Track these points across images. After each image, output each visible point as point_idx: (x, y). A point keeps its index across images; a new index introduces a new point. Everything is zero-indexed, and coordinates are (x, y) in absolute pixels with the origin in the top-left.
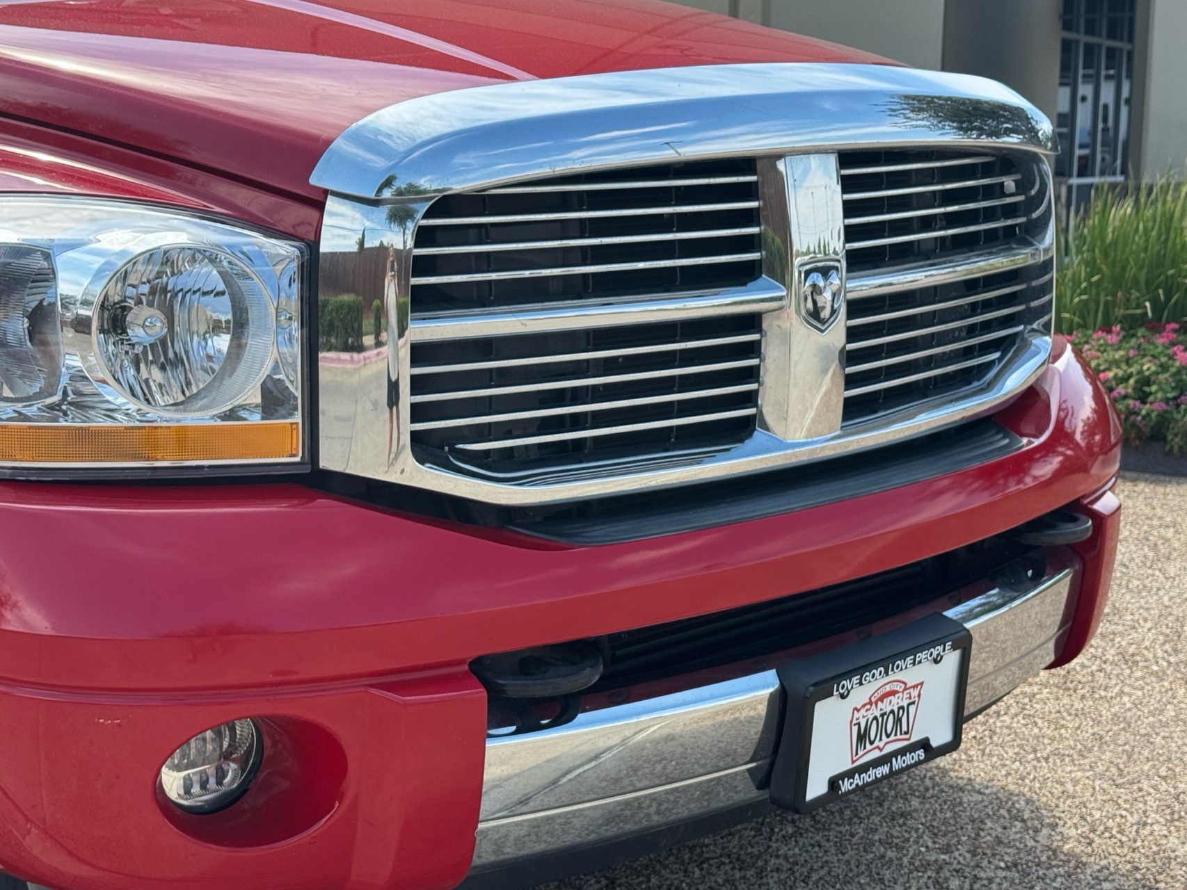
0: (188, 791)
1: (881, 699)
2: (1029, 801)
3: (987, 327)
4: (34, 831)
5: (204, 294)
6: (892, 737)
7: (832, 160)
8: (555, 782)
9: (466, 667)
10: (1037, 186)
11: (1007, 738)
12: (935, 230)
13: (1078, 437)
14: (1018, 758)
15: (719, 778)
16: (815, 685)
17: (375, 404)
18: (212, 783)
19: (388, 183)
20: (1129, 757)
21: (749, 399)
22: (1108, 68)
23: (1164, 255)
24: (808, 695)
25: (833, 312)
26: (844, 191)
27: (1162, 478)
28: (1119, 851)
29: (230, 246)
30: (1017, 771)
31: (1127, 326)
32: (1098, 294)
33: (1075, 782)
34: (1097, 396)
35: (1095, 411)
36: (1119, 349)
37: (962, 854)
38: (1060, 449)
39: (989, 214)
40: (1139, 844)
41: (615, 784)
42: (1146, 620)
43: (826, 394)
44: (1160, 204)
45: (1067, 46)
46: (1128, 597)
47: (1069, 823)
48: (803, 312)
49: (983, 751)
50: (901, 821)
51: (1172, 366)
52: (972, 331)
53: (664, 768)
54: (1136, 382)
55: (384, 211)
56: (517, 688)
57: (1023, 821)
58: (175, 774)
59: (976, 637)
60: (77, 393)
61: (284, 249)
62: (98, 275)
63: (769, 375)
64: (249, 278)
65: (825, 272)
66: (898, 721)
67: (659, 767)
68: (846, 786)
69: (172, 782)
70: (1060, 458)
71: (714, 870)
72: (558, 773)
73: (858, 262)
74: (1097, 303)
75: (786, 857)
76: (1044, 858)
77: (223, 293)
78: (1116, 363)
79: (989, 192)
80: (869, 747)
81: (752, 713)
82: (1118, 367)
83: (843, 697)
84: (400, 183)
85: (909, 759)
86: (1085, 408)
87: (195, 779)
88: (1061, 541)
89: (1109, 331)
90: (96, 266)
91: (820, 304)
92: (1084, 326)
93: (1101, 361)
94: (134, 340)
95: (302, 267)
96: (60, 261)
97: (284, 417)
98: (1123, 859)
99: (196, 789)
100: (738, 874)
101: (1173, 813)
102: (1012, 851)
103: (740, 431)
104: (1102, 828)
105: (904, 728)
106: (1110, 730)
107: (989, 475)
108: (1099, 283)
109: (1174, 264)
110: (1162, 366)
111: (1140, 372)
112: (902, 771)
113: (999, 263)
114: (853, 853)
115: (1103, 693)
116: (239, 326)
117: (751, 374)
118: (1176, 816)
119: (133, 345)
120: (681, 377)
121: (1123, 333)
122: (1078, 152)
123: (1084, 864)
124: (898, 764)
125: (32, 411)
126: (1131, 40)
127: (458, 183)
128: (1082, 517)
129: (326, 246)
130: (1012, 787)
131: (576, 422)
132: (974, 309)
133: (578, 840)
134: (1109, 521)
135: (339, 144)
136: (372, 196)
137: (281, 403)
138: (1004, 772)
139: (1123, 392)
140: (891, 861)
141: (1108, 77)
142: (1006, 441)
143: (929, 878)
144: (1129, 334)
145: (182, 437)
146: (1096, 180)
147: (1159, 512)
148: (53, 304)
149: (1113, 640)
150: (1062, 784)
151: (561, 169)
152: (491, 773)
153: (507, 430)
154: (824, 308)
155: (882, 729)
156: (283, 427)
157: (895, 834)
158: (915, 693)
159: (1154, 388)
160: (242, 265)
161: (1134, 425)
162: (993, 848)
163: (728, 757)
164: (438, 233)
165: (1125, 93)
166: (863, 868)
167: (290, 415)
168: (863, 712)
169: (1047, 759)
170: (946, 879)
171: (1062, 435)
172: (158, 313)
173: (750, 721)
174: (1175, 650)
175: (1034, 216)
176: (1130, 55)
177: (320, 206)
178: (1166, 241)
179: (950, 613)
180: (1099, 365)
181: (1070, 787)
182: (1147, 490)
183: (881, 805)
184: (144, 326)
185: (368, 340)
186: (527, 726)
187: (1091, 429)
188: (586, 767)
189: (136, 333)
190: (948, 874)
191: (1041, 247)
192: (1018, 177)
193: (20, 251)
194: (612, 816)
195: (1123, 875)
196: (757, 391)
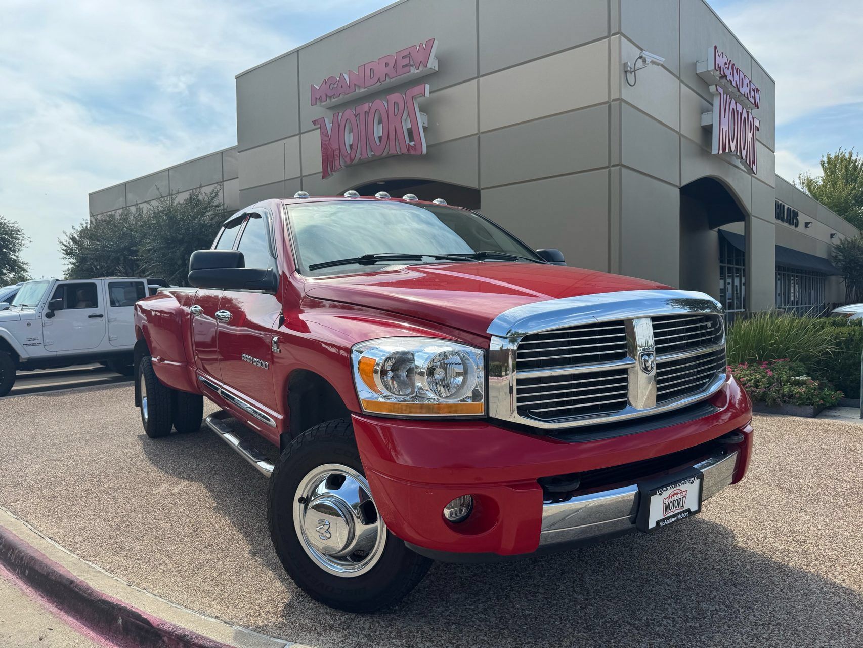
0: (451, 516)
1: (673, 495)
2: (724, 528)
3: (704, 371)
4: (406, 524)
5: (456, 364)
6: (677, 508)
7: (649, 320)
8: (564, 519)
9: (536, 481)
10: (718, 325)
11: (715, 505)
12: (685, 340)
13: (737, 405)
14: (720, 512)
15: (618, 520)
16: (650, 490)
17: (506, 393)
18: (458, 514)
19: (509, 332)
20: (760, 513)
21: (625, 395)
22: (736, 274)
23: (761, 338)
24: (648, 493)
25: (652, 368)
26: (654, 329)
27: (765, 414)
28: (757, 547)
29: (463, 351)
30: (719, 517)
31: (749, 363)
32: (739, 352)
33: (740, 522)
34: (742, 391)
35: (741, 396)
36: (748, 370)
37: (701, 546)
38: (731, 410)
39: (703, 335)
40: (764, 544)
41: (583, 520)
42: (763, 464)
43: (650, 390)
44: (759, 322)
45: (722, 268)
46: (756, 456)
47: (739, 536)
48: (642, 368)
49: (707, 509)
50: (679, 533)
51: (767, 376)
52: (698, 372)
53: (600, 515)
54: (754, 381)
55: (508, 340)
56: (552, 488)
57: (722, 535)
58: (448, 510)
59: (705, 474)
60: (420, 394)
61: (479, 352)
62: (427, 360)
63: (631, 387)
64: (469, 360)
65: (648, 355)
66: (679, 503)
67: (598, 515)
68: (662, 524)
69: (447, 512)
70: (731, 413)
71: (615, 547)
72: (564, 516)
73: (659, 351)
74: (739, 354)
75: (640, 544)
76: (730, 548)
77: (461, 364)
78: (747, 375)
79: (702, 328)
80: (669, 511)
81: (628, 498)
82: (747, 376)
83: (660, 494)
84: (513, 331)
85: (683, 515)
86: (738, 395)
87: (454, 512)
88: (733, 442)
89: (744, 365)
90: (426, 357)
91: (647, 365)
92: (735, 362)
93: (741, 374)
94: (436, 378)
95: (484, 357)
96: (416, 355)
97: (478, 401)
98: (759, 550)
99: (454, 515)
100: (623, 549)
101: (776, 534)
102: (719, 545)
103: (621, 406)
104: (751, 538)
105: (681, 505)
106: (752, 503)
107: (707, 420)
108: (738, 348)
109: (765, 342)
110: (763, 376)
111: (755, 378)
112: (681, 519)
113: (707, 350)
114: (663, 543)
115: (749, 490)
116: (465, 373)
117: (625, 388)
118: (778, 535)
119: (436, 379)
120: (601, 389)
121: (748, 365)
122: (728, 301)
123: (745, 551)
124: (679, 517)
125: (408, 398)
126: (744, 265)
127: (531, 331)
128: (740, 434)
129: (491, 349)
130: (718, 523)
131: (568, 403)
132: (699, 365)
133: (572, 538)
134: (750, 435)
135: (495, 320)
136: (505, 336)
137: (477, 396)
138: (714, 517)
139: (750, 385)
140: (676, 547)
141: (736, 276)
142: (712, 409)
143: (690, 553)
144: (750, 365)
145: (449, 407)
146: (735, 311)
147: (765, 426)
148: (413, 368)
149: (751, 471)
150: (736, 522)
151: (562, 326)
152: (544, 514)
153: (546, 405)
154: (648, 367)
155: (674, 505)
156: (479, 404)
157: (677, 537)
158: (685, 493)
159: (761, 384)
160: (467, 356)
161: (754, 396)
162: (712, 544)
163: (620, 513)
164: (524, 346)
165: (743, 281)
166: (667, 549)
167: (480, 400)
168: (667, 500)
169: (730, 513)
170: (696, 554)
171: (731, 405)
172: (443, 370)
173: (628, 500)
174: (774, 475)
175: (718, 334)
176: (744, 270)
177: (489, 339)
178: (762, 333)
179: (695, 466)
180: (741, 376)
181: (738, 523)
182: (760, 418)
183: (672, 527)
184: (439, 374)
185: (503, 373)
186: (556, 501)
187: (741, 402)
188: (574, 514)
189: (437, 376)
190: (696, 552)
191: (721, 344)
192: (712, 322)
193: (404, 353)
194: (583, 531)
195: (759, 556)
196: (627, 393)
